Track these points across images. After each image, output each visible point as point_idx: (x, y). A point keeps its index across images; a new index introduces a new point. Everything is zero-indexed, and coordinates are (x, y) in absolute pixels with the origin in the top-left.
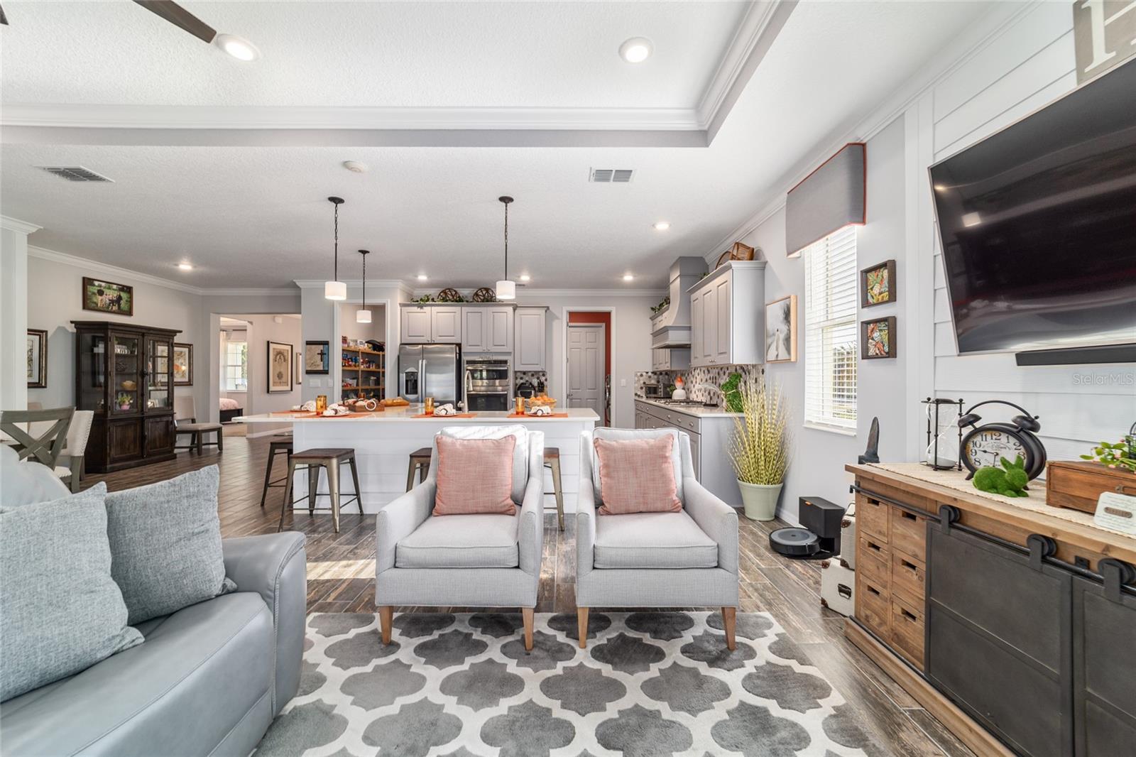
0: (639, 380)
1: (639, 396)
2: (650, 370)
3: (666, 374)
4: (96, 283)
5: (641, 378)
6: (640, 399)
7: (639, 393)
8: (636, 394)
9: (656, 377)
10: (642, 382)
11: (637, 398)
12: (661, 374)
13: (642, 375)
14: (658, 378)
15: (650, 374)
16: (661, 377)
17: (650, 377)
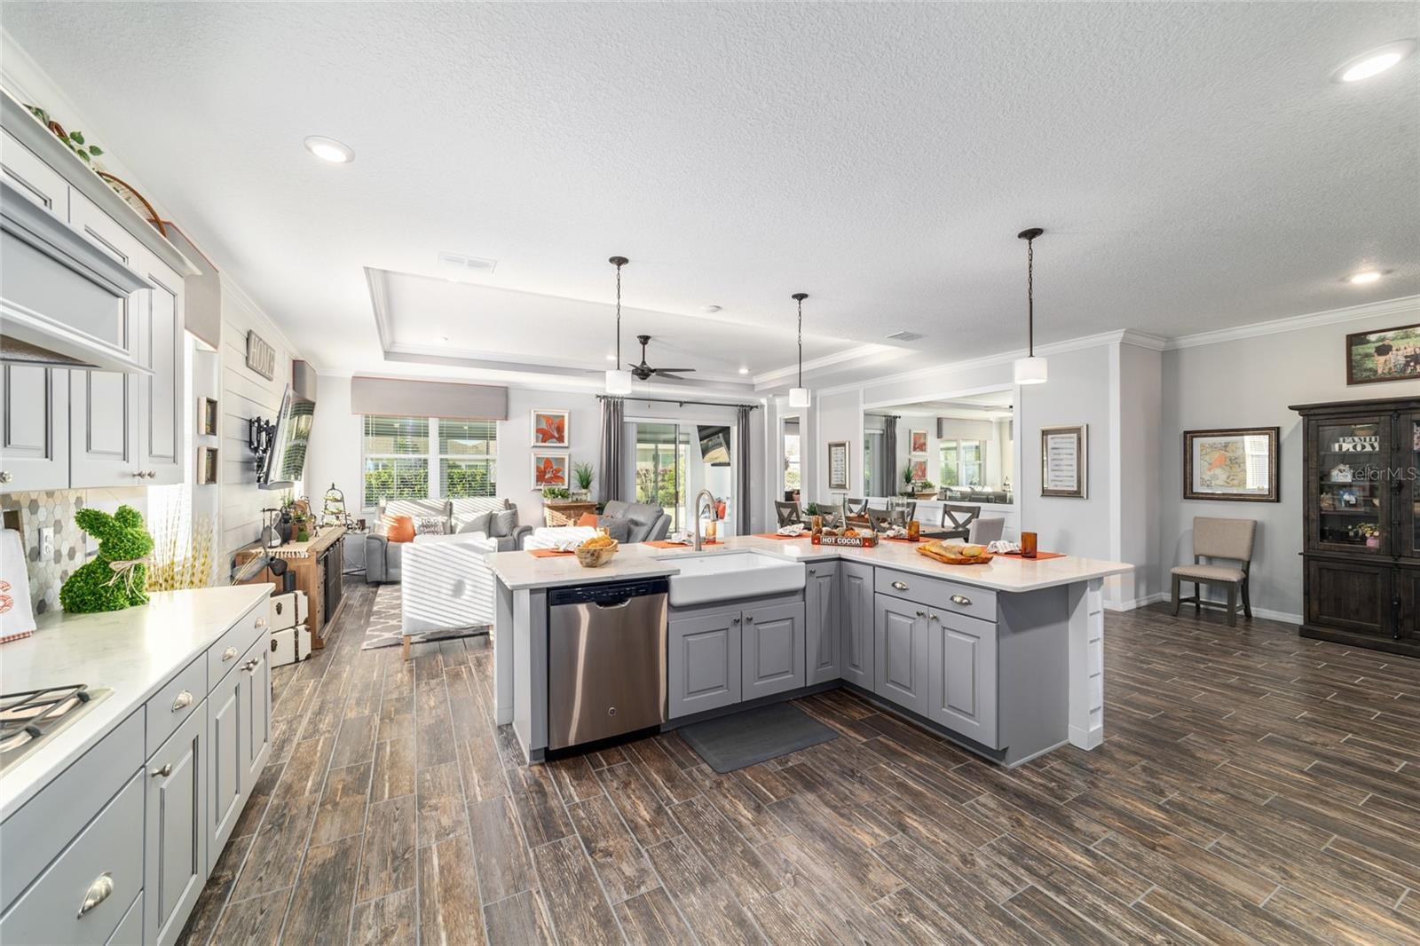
4: (1373, 337)
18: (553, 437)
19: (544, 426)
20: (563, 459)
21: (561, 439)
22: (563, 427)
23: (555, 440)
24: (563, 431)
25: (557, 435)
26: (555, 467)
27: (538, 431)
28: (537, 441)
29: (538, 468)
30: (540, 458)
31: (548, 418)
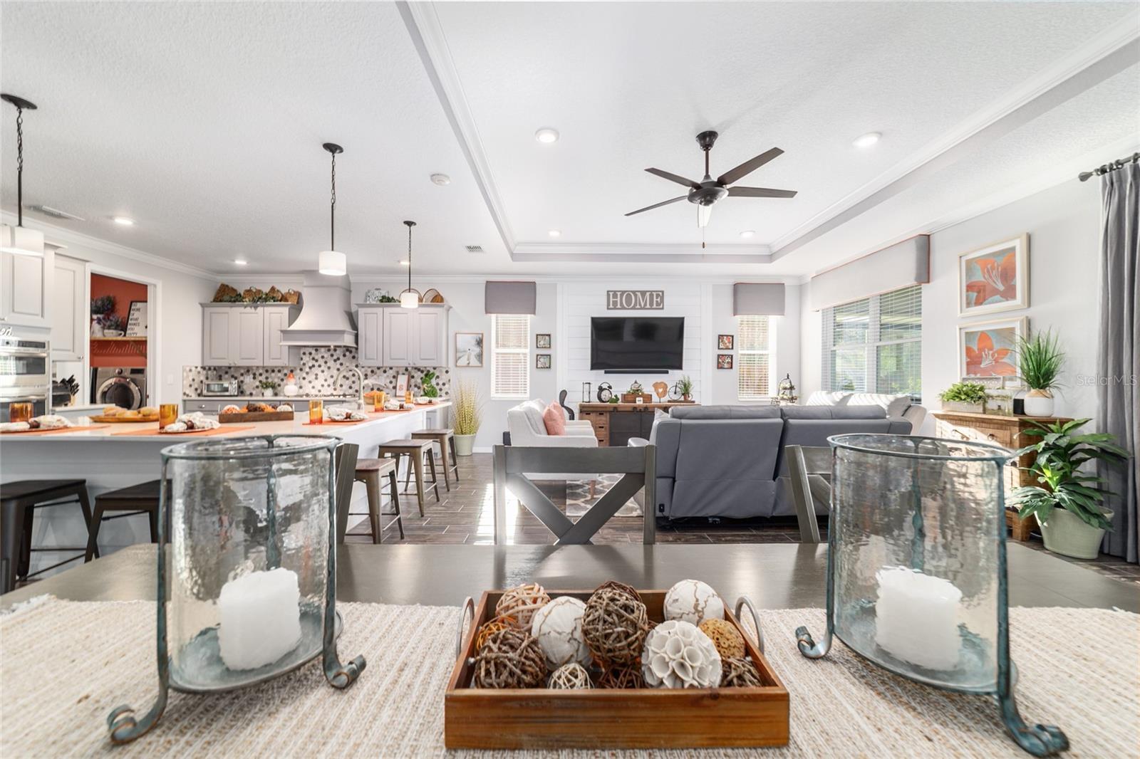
0: (188, 376)
1: (188, 395)
2: (199, 365)
3: (215, 369)
5: (190, 374)
6: (189, 398)
7: (187, 393)
8: (185, 394)
9: (205, 372)
10: (191, 378)
11: (185, 398)
12: (210, 369)
13: (190, 370)
14: (207, 374)
15: (199, 369)
16: (209, 372)
17: (199, 372)
18: (996, 292)
19: (979, 277)
20: (1012, 331)
21: (1009, 293)
22: (1014, 269)
23: (998, 297)
24: (1014, 276)
25: (1001, 288)
26: (997, 347)
27: (970, 288)
28: (968, 305)
29: (969, 350)
30: (972, 333)
31: (986, 262)
